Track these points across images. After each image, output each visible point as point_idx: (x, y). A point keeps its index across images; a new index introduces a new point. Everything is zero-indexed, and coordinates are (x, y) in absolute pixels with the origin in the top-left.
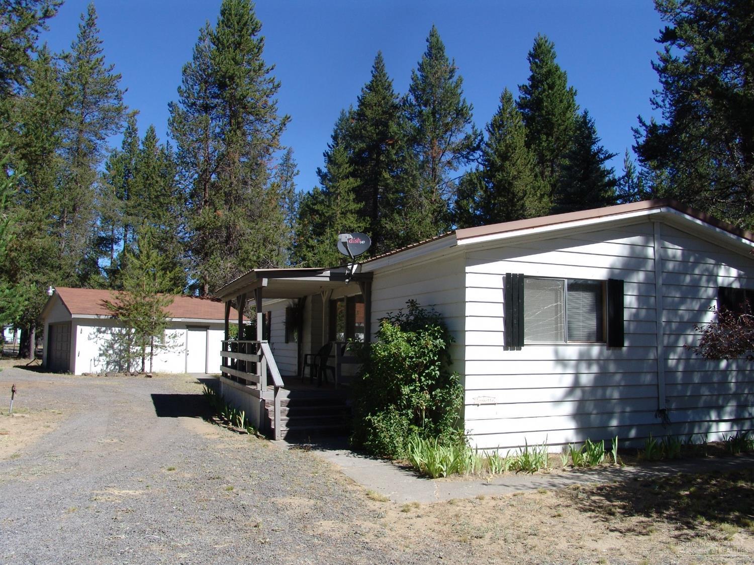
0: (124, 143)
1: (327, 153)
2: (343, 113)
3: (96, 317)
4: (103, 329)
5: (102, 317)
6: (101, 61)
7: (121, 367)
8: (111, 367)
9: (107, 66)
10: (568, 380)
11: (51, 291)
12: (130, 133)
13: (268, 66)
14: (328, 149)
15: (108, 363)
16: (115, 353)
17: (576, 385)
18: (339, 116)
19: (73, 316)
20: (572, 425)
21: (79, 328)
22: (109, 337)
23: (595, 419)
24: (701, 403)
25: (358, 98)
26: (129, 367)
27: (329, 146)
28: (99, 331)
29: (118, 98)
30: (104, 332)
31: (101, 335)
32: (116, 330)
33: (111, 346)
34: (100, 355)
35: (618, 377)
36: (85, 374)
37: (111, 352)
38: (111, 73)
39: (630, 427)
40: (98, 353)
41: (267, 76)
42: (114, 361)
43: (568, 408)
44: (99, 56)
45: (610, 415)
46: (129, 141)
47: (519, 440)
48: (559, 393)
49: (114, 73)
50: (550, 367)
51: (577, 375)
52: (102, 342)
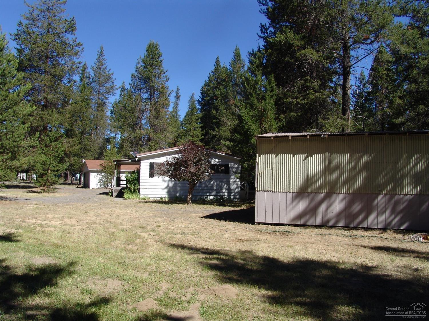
0: (120, 95)
1: (198, 100)
2: (205, 82)
3: (96, 170)
4: (99, 174)
5: (98, 170)
6: (105, 68)
7: (105, 187)
8: (102, 186)
9: (108, 70)
10: (166, 185)
11: (84, 161)
12: (122, 91)
13: (165, 70)
14: (199, 98)
15: (101, 185)
16: (103, 182)
17: (168, 186)
18: (204, 83)
19: (89, 170)
20: (167, 194)
21: (91, 174)
22: (101, 176)
23: (173, 193)
24: (204, 191)
25: (208, 77)
26: (108, 187)
27: (199, 97)
28: (98, 174)
29: (112, 82)
30: (99, 175)
31: (98, 176)
32: (103, 174)
33: (102, 180)
34: (98, 183)
35: (180, 184)
36: (92, 189)
37: (102, 181)
38: (110, 72)
39: (183, 195)
40: (98, 182)
41: (165, 75)
42: (103, 185)
43: (166, 190)
44: (105, 66)
45: (177, 192)
46: (122, 94)
47: (154, 196)
48: (164, 187)
49: (110, 73)
50: (162, 181)
51: (168, 183)
52: (99, 178)
